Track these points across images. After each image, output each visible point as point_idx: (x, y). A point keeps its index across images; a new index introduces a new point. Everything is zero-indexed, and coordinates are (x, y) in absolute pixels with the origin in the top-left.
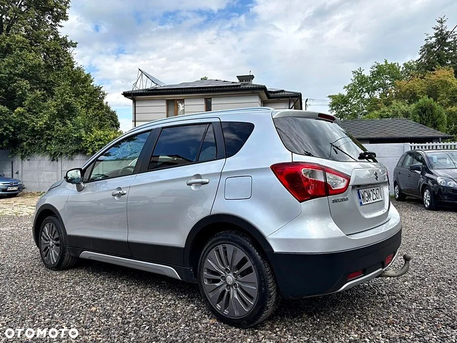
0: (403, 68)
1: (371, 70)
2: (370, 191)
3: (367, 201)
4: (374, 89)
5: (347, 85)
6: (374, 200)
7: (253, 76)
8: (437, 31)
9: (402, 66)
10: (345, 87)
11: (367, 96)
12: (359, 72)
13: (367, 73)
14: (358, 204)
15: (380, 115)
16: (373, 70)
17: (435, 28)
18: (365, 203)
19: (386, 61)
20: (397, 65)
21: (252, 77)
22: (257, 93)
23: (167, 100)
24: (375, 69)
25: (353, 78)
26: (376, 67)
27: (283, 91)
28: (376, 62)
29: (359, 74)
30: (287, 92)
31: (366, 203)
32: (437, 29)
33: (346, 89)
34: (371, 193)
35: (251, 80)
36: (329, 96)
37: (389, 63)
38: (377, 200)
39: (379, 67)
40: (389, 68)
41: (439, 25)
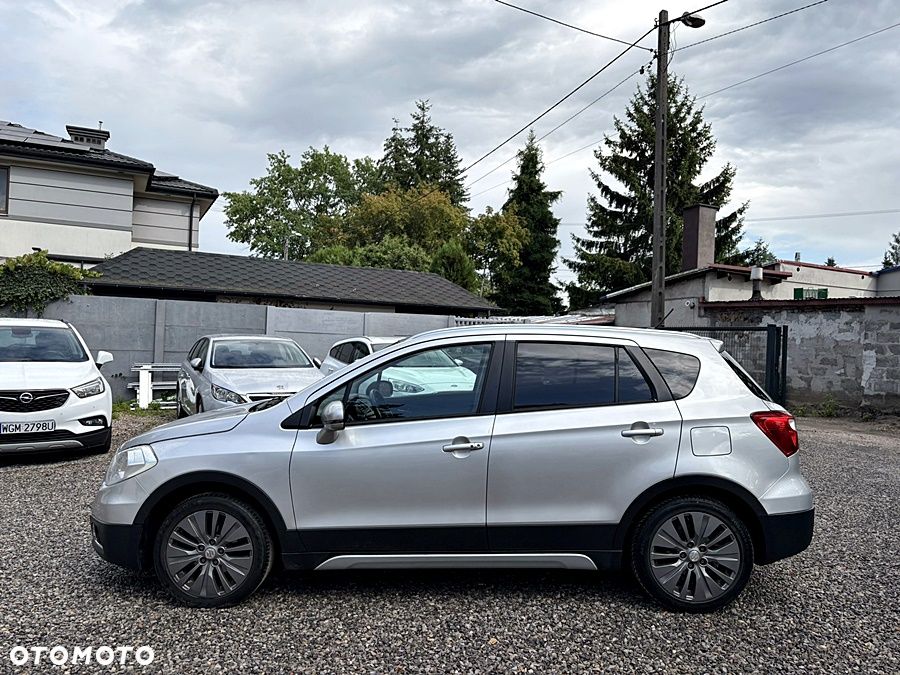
1: (303, 159)
4: (310, 195)
7: (108, 133)
8: (418, 121)
9: (353, 164)
10: (254, 182)
11: (293, 205)
12: (280, 157)
13: (296, 164)
15: (366, 255)
16: (307, 161)
19: (326, 149)
20: (343, 159)
21: (106, 135)
22: (132, 176)
24: (310, 160)
25: (271, 168)
27: (176, 179)
28: (311, 147)
29: (280, 161)
30: (186, 182)
32: (418, 119)
33: (255, 186)
35: (102, 141)
39: (316, 157)
40: (332, 163)
41: (419, 111)
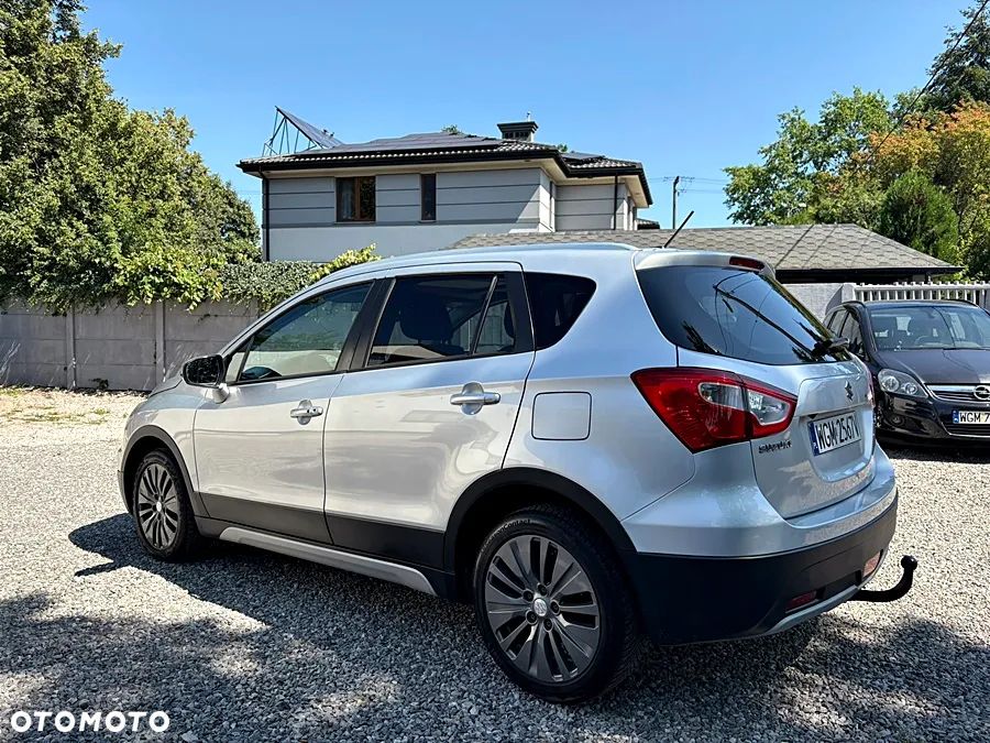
0: (896, 105)
2: (835, 422)
3: (829, 446)
5: (767, 147)
6: (842, 441)
14: (811, 452)
17: (965, 14)
18: (824, 450)
23: (338, 179)
26: (836, 105)
31: (828, 449)
34: (837, 427)
36: (727, 170)
37: (864, 93)
38: (849, 441)
